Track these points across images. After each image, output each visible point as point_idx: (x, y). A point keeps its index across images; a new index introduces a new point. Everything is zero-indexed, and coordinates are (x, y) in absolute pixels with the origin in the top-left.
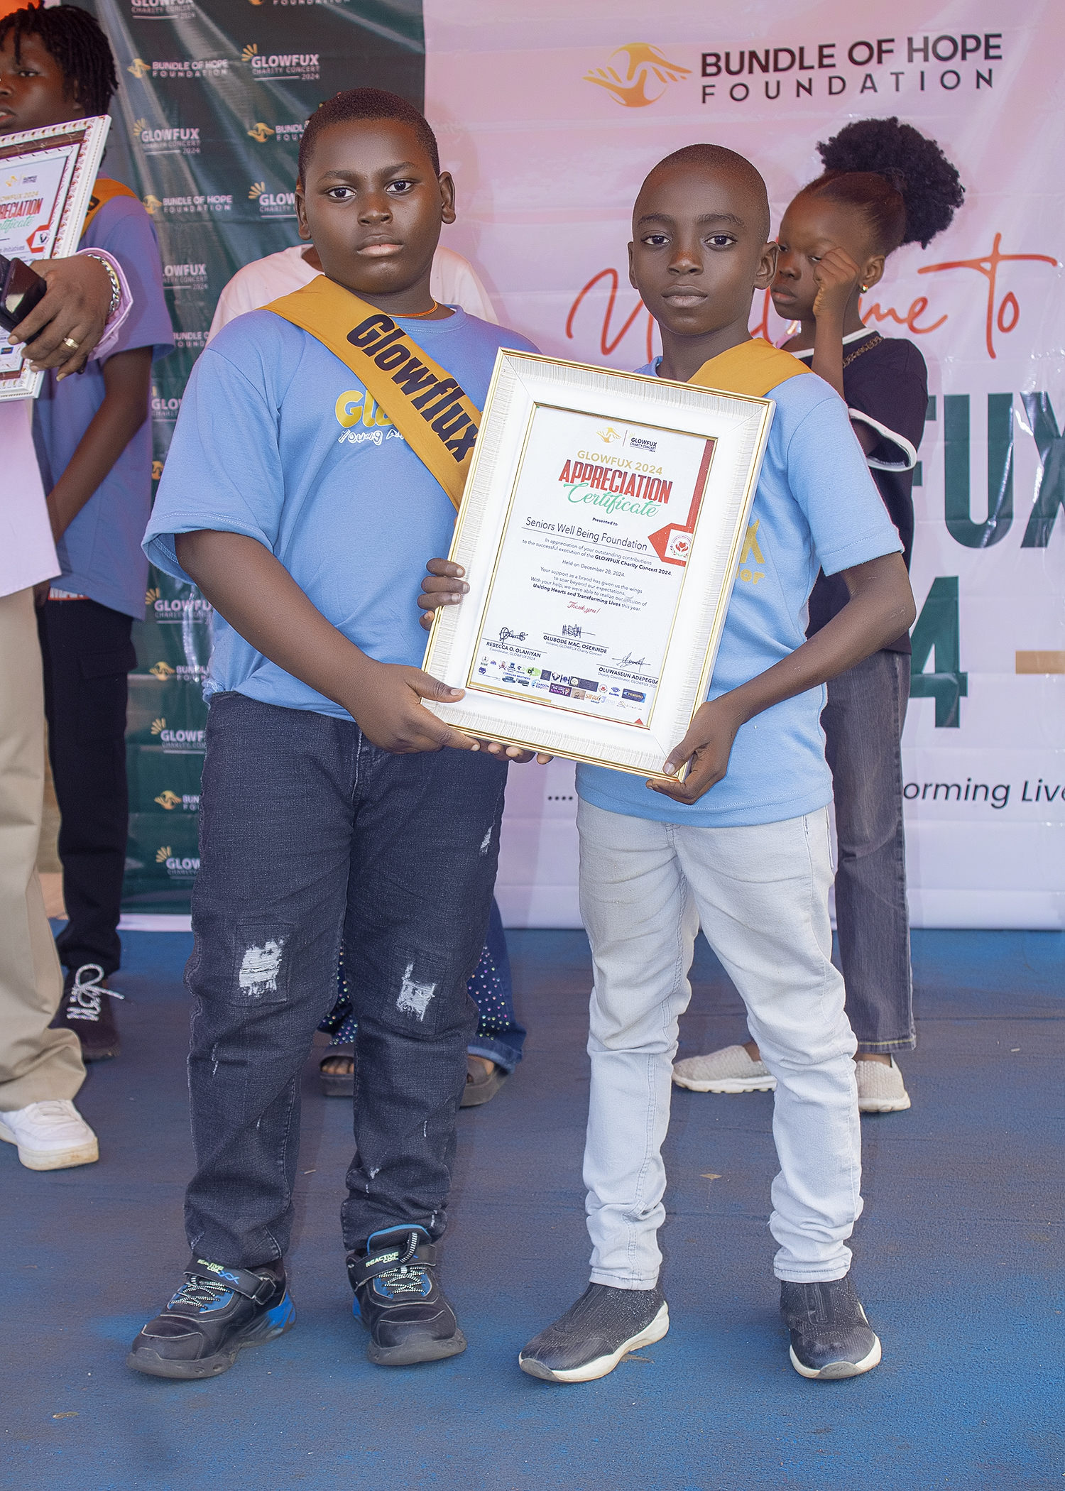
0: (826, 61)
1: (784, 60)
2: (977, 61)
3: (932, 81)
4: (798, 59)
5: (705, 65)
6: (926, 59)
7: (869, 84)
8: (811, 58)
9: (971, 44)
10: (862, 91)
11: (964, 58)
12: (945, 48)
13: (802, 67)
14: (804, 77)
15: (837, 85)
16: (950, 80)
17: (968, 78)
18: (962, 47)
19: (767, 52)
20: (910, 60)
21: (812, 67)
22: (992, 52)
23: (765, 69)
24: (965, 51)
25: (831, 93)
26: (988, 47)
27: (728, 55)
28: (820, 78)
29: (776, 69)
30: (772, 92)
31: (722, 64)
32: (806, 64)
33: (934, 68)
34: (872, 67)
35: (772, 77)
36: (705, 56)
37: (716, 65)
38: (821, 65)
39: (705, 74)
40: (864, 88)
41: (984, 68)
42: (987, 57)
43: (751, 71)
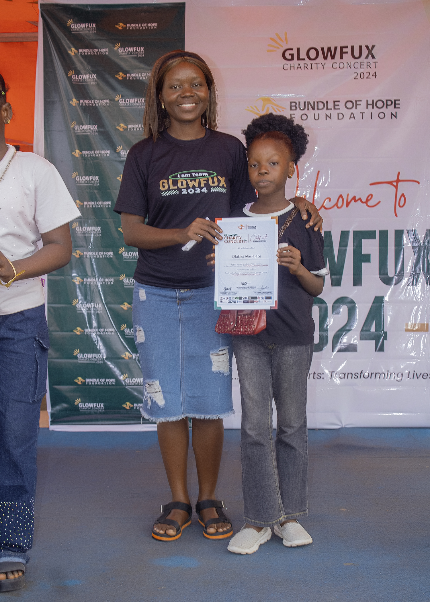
0: (336, 107)
1: (321, 106)
2: (391, 109)
3: (375, 115)
4: (326, 105)
5: (291, 106)
6: (373, 108)
7: (352, 116)
8: (331, 105)
9: (389, 103)
10: (350, 119)
11: (387, 108)
12: (380, 104)
13: (327, 109)
14: (328, 112)
15: (341, 116)
16: (382, 115)
17: (388, 115)
18: (386, 104)
19: (314, 103)
20: (367, 108)
21: (331, 109)
22: (397, 106)
23: (313, 109)
24: (387, 105)
25: (338, 119)
26: (395, 104)
27: (299, 103)
28: (334, 113)
29: (318, 109)
30: (317, 118)
31: (297, 106)
32: (329, 108)
33: (376, 111)
34: (354, 110)
35: (316, 112)
36: (291, 103)
37: (295, 106)
38: (335, 108)
39: (291, 109)
40: (351, 117)
41: (394, 111)
42: (395, 107)
43: (308, 109)
